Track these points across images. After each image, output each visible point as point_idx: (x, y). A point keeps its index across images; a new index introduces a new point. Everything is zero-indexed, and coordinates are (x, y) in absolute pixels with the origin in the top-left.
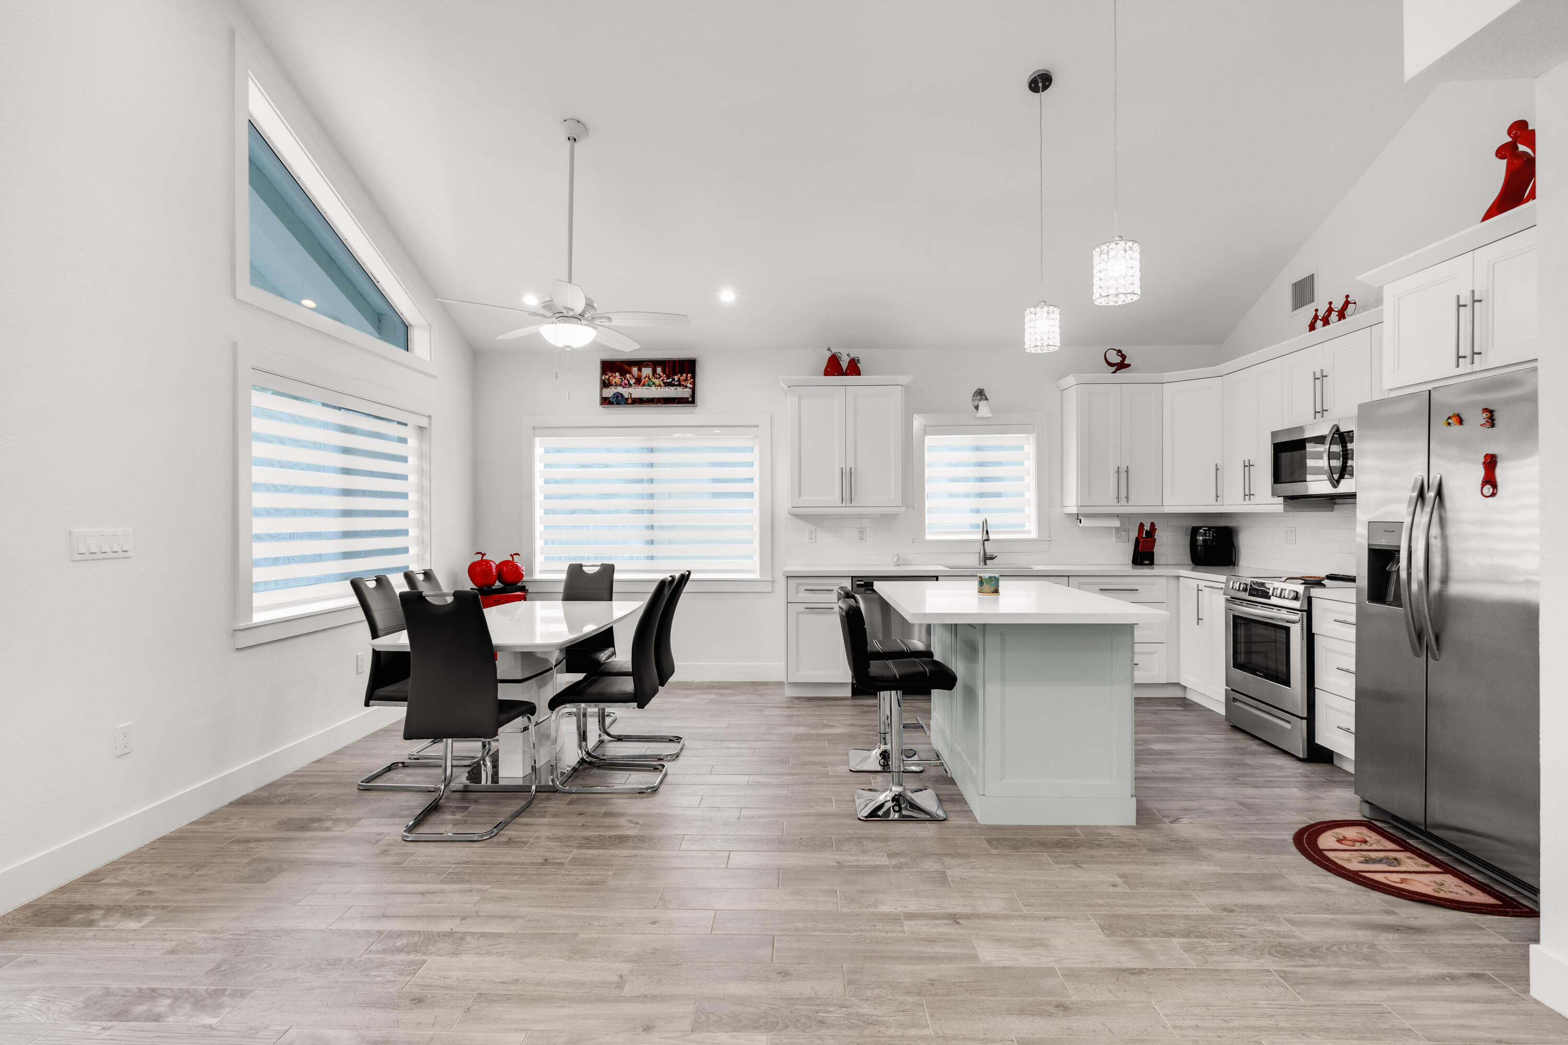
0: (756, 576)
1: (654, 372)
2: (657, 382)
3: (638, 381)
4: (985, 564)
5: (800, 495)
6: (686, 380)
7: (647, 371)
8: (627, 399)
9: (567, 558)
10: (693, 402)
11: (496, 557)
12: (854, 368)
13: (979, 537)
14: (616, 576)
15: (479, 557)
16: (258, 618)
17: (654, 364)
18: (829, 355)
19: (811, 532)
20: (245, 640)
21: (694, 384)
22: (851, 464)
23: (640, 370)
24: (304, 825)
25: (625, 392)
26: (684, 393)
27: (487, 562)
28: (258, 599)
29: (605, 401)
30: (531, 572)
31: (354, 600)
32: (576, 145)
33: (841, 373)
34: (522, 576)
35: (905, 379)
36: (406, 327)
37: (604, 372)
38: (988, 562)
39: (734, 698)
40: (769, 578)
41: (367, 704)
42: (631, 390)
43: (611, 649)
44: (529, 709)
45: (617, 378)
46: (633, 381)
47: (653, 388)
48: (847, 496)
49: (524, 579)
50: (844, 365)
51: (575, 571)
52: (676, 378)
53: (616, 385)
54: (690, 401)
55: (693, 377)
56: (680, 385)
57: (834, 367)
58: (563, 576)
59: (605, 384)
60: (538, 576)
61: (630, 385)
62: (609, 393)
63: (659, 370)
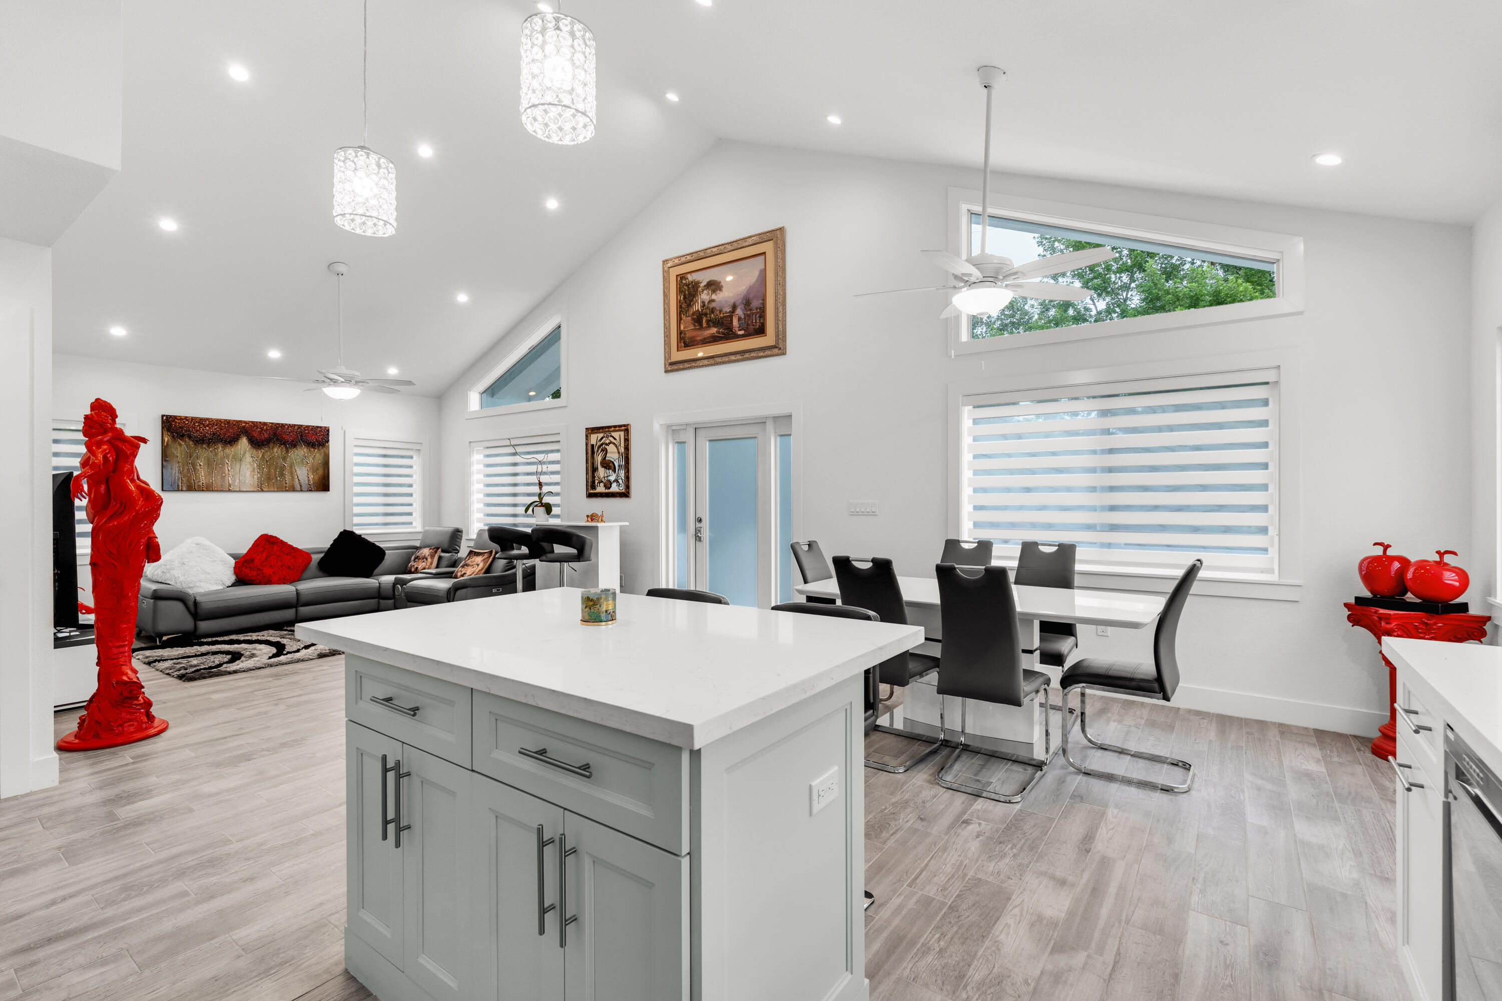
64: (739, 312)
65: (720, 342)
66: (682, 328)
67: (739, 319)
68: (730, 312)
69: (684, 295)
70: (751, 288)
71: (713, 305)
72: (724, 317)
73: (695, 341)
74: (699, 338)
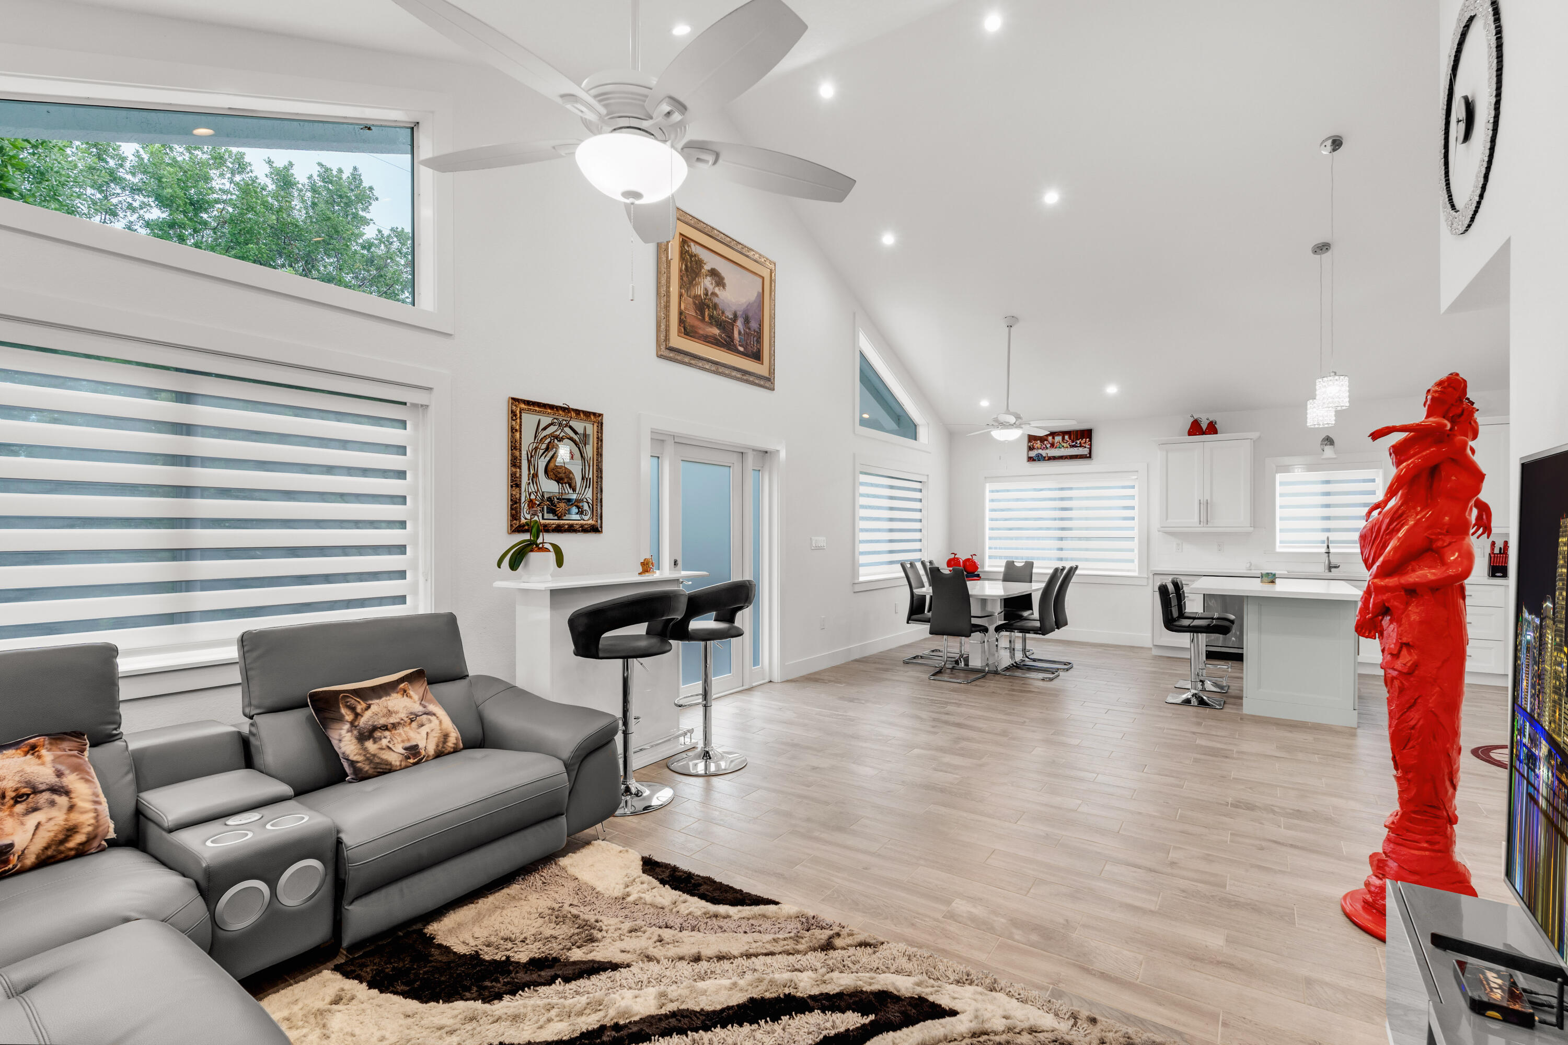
0: (1136, 574)
1: (1063, 439)
2: (1065, 445)
3: (1052, 445)
4: (1330, 571)
5: (1167, 519)
6: (1085, 443)
7: (1058, 439)
8: (1045, 457)
9: (1005, 557)
10: (1090, 457)
11: (963, 556)
12: (1212, 429)
13: (1324, 550)
14: (1034, 571)
15: (953, 556)
16: (861, 579)
17: (1064, 433)
18: (1192, 420)
19: (1178, 544)
20: (857, 588)
21: (1091, 445)
22: (1207, 497)
23: (1053, 438)
24: (887, 670)
25: (1044, 453)
26: (1085, 451)
27: (958, 559)
28: (862, 570)
29: (1030, 459)
30: (983, 566)
31: (903, 574)
32: (1012, 329)
33: (1203, 433)
34: (977, 568)
35: (1254, 435)
36: (916, 426)
37: (1030, 441)
38: (1332, 570)
39: (1115, 652)
40: (1146, 576)
41: (908, 623)
42: (1047, 451)
43: (1031, 611)
44: (985, 630)
45: (1038, 444)
46: (1048, 446)
47: (1063, 449)
48: (1203, 518)
49: (979, 570)
50: (1204, 426)
51: (1010, 565)
52: (1078, 442)
53: (1038, 449)
54: (1089, 456)
55: (1090, 441)
56: (1081, 446)
57: (1196, 429)
58: (1002, 569)
59: (1031, 448)
60: (987, 569)
61: (1047, 448)
62: (1033, 454)
63: (1067, 437)
64: (739, 323)
65: (722, 349)
66: (683, 307)
67: (740, 333)
68: (731, 319)
69: (686, 266)
70: (750, 305)
71: (715, 300)
72: (726, 321)
73: (696, 332)
74: (701, 332)
